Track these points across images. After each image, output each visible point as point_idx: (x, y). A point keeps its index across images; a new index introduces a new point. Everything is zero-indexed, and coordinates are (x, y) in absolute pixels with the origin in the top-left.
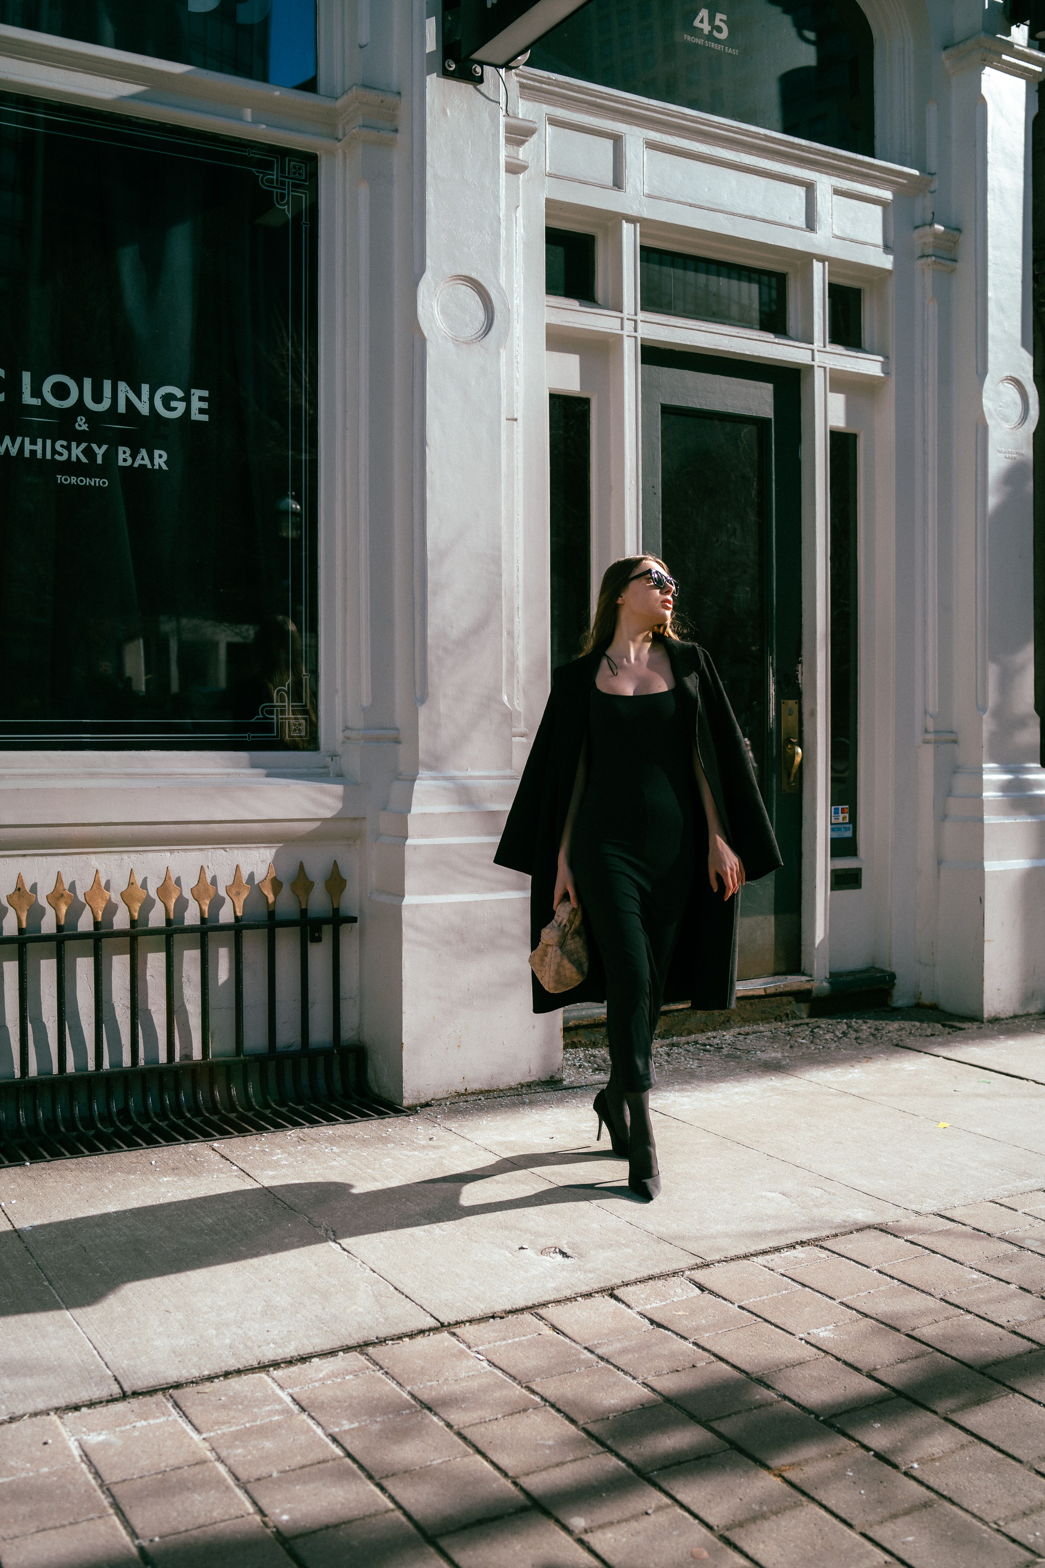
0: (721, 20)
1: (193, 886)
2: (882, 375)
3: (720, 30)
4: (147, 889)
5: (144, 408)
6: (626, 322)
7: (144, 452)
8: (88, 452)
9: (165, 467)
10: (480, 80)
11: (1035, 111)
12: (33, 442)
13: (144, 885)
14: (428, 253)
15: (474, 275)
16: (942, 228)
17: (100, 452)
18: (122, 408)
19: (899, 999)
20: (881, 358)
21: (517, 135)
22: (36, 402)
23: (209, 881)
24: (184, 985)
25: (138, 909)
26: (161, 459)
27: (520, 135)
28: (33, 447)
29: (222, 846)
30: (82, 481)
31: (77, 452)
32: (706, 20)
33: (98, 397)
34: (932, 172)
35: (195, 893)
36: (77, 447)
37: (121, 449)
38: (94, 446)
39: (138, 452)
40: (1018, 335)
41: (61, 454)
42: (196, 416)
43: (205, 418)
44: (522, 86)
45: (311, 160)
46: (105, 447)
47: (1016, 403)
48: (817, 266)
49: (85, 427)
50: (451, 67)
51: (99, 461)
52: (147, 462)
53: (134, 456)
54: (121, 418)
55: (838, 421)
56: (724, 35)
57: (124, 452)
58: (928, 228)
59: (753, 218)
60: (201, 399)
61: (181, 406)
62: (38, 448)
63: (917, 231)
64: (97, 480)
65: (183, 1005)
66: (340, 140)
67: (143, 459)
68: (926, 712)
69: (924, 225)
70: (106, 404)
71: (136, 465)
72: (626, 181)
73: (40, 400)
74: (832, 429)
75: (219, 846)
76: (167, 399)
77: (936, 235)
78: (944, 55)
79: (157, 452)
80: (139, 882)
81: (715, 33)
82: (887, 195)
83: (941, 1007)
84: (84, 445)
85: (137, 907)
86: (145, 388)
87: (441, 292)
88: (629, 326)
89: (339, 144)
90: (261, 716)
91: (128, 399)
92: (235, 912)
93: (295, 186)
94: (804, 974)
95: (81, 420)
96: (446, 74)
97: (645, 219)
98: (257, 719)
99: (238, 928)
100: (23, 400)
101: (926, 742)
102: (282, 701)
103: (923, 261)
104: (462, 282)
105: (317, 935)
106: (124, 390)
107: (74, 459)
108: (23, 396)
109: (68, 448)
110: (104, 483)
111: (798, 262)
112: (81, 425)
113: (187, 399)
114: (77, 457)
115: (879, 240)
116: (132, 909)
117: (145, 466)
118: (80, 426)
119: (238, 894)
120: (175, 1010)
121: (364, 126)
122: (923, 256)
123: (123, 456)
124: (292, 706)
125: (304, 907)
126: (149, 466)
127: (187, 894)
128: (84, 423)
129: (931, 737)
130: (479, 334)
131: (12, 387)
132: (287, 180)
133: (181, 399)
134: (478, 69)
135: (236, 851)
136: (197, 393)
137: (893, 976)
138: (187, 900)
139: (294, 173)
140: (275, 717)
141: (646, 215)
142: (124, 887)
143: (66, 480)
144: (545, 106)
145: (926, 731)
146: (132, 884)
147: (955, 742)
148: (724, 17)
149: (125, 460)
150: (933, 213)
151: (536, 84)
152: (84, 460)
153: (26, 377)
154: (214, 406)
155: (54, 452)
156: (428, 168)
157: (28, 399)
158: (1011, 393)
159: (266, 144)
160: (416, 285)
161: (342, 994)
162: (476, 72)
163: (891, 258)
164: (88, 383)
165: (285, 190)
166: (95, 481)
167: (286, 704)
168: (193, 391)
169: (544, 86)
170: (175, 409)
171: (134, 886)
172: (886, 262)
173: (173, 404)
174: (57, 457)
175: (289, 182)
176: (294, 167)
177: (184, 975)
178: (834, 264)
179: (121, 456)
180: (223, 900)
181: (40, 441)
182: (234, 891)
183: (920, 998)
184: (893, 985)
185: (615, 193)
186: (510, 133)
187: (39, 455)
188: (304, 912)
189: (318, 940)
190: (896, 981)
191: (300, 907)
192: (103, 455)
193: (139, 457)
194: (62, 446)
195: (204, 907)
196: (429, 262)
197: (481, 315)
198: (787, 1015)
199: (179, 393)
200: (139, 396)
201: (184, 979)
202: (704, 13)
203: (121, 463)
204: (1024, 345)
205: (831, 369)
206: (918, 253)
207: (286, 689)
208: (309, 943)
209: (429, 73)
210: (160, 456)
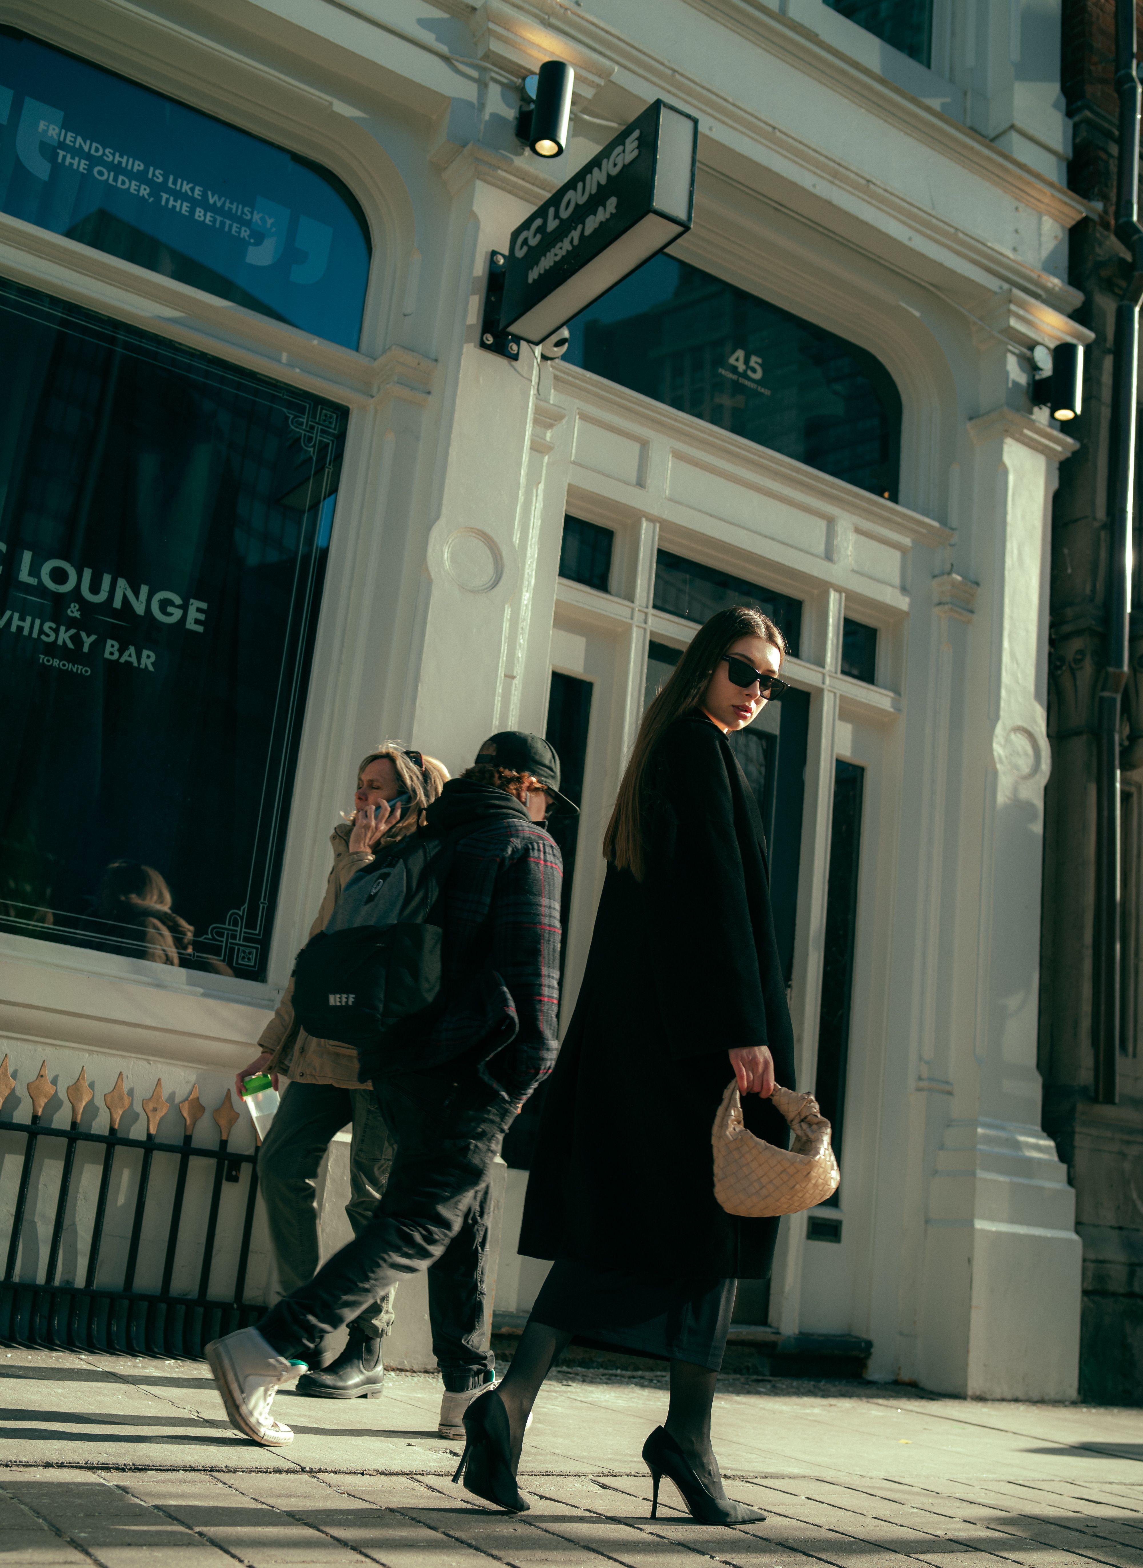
0: (756, 362)
1: (106, 1092)
2: (892, 710)
3: (754, 371)
4: (56, 1085)
5: (139, 608)
6: (636, 613)
7: (132, 649)
8: (76, 639)
9: (151, 668)
10: (515, 357)
11: (1055, 485)
12: (22, 619)
13: (54, 1082)
14: (445, 502)
15: (488, 530)
16: (959, 578)
17: (88, 641)
18: (117, 603)
19: (875, 1371)
20: (891, 694)
21: (546, 417)
22: (33, 581)
23: (126, 1091)
24: (79, 1203)
25: (43, 1105)
26: (148, 659)
27: (549, 418)
28: (21, 624)
29: (146, 1057)
30: (64, 665)
31: (64, 636)
32: (742, 359)
33: (95, 588)
34: (954, 526)
35: (109, 1099)
36: (66, 631)
37: (109, 642)
38: (83, 635)
39: (127, 648)
40: (1031, 687)
41: (48, 636)
42: (190, 625)
43: (200, 629)
44: (556, 378)
45: (343, 413)
46: (93, 637)
47: (1026, 754)
48: (833, 596)
49: (77, 614)
50: (488, 340)
51: (86, 649)
52: (134, 659)
53: (121, 651)
54: (115, 614)
55: (845, 751)
56: (758, 375)
57: (112, 646)
58: (945, 577)
59: (773, 539)
60: (199, 610)
61: (177, 614)
62: (27, 625)
63: (936, 579)
64: (80, 667)
65: (74, 1224)
66: (372, 397)
67: (130, 656)
68: (920, 1058)
69: (942, 574)
70: (102, 597)
71: (122, 660)
72: (649, 481)
73: (36, 580)
74: (839, 758)
75: (143, 1057)
76: (165, 604)
77: (954, 584)
78: (969, 425)
79: (145, 653)
80: (49, 1076)
81: (749, 373)
82: (907, 541)
83: (921, 1385)
84: (72, 631)
85: (42, 1101)
86: (144, 590)
87: (453, 540)
88: (638, 617)
89: (371, 400)
90: (210, 936)
91: (125, 597)
92: (148, 1129)
93: (323, 431)
94: (770, 1326)
95: (75, 607)
96: (483, 345)
97: (665, 520)
98: (205, 938)
99: (149, 1146)
100: (20, 577)
101: (919, 1090)
102: (235, 924)
103: (940, 608)
104: (474, 535)
105: (234, 1173)
106: (123, 587)
107: (60, 642)
108: (21, 573)
109: (56, 631)
110: (86, 671)
111: (816, 592)
112: (74, 611)
113: (185, 607)
114: (64, 641)
115: (897, 581)
116: (36, 1103)
117: (131, 663)
118: (72, 612)
119: (155, 1110)
120: (65, 1227)
121: (398, 383)
122: (939, 604)
123: (111, 648)
124: (245, 933)
125: (224, 1138)
126: (135, 664)
127: (100, 1102)
128: (77, 611)
129: (924, 1084)
130: (486, 586)
131: (11, 561)
132: (317, 426)
133: (178, 607)
134: (515, 347)
135: (160, 1065)
136: (195, 604)
137: (869, 1344)
138: (98, 1109)
139: (325, 421)
140: (224, 940)
141: (666, 515)
142: (32, 1077)
143: (48, 661)
144: (576, 401)
145: (920, 1079)
146: (42, 1076)
147: (950, 1093)
148: (760, 360)
149: (112, 654)
150: (952, 565)
151: (570, 378)
152: (70, 645)
153: (27, 556)
154: (210, 620)
155: (41, 631)
156: (455, 425)
157: (24, 576)
158: (1021, 742)
159: (301, 390)
160: (429, 529)
161: (252, 1246)
162: (512, 349)
163: (907, 600)
164: (87, 573)
165: (313, 433)
166: (78, 668)
167: (239, 929)
168: (192, 601)
169: (577, 381)
170: (170, 614)
171: (43, 1078)
172: (903, 603)
173: (170, 609)
174: (43, 637)
175: (318, 428)
176: (326, 416)
177: (80, 1190)
178: (851, 597)
179: (108, 649)
180: (136, 1117)
181: (29, 619)
182: (151, 1106)
183: (898, 1374)
184: (868, 1354)
185: (637, 491)
186: (539, 415)
187: (26, 632)
188: (224, 1144)
189: (235, 1179)
190: (873, 1350)
191: (221, 1137)
192: (91, 645)
193: (127, 653)
194: (50, 628)
195: (115, 1116)
196: (444, 510)
197: (491, 570)
198: (748, 1368)
199: (178, 601)
200: (137, 594)
201: (80, 1196)
202: (740, 353)
203: (107, 655)
204: (1037, 697)
205: (841, 696)
206: (936, 600)
207: (241, 913)
208: (224, 1181)
209: (467, 342)
210: (148, 657)
